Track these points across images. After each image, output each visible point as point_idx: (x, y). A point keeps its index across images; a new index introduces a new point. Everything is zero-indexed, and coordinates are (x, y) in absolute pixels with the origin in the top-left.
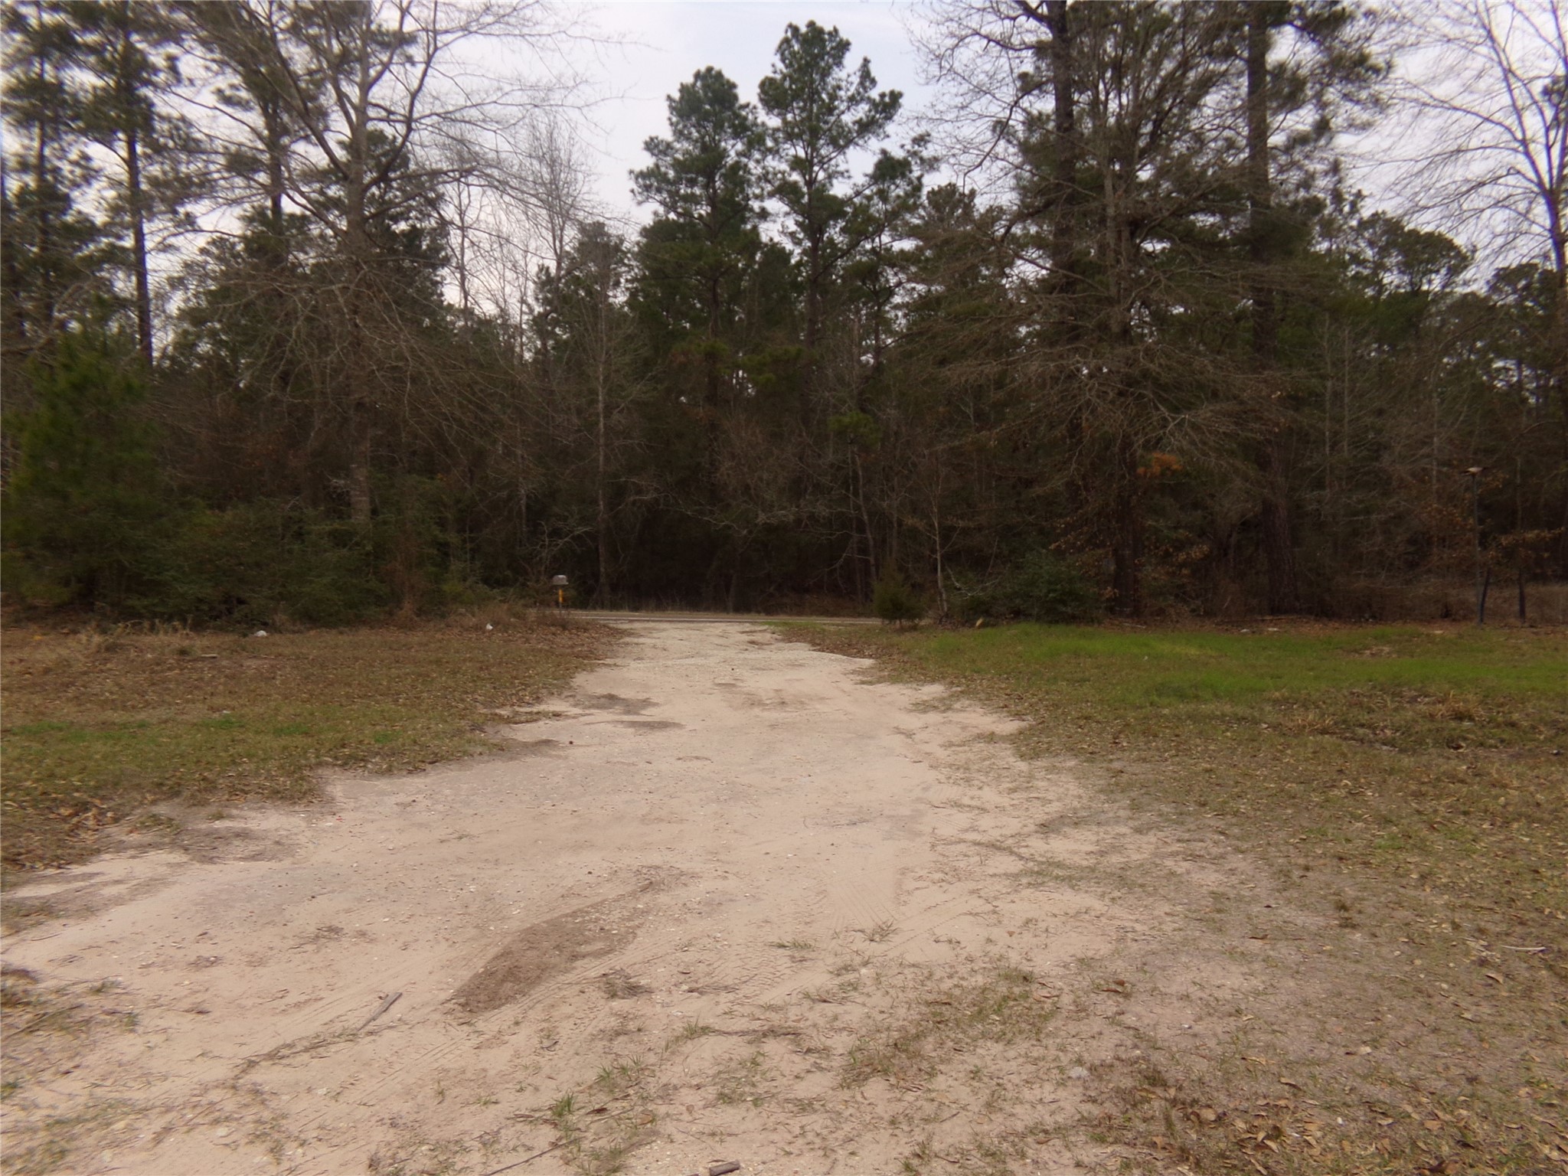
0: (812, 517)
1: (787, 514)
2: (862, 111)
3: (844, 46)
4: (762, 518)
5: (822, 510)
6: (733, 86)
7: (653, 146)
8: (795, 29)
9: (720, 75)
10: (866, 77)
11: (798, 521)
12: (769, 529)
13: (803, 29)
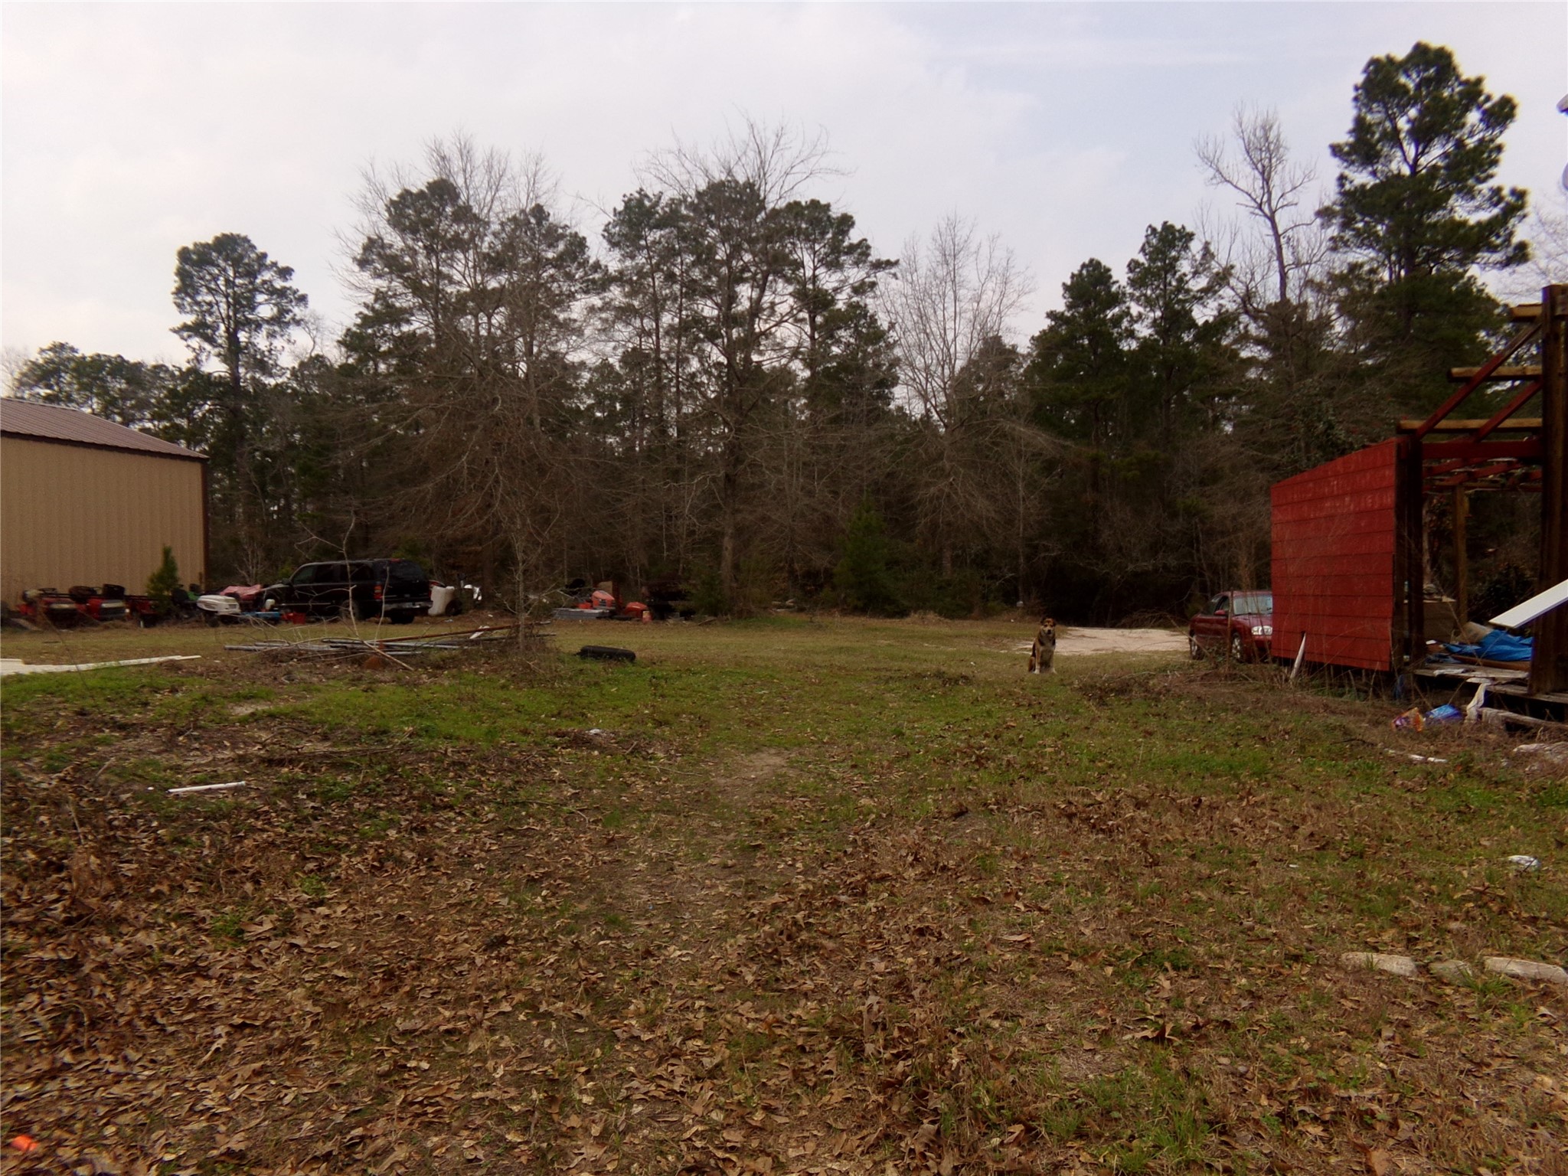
0: (1165, 566)
1: (1148, 565)
2: (1202, 282)
3: (1190, 236)
4: (1131, 567)
5: (1172, 562)
6: (1109, 270)
7: (1051, 315)
8: (1154, 230)
9: (1099, 263)
10: (1207, 253)
11: (1156, 570)
12: (1136, 574)
13: (1159, 229)
